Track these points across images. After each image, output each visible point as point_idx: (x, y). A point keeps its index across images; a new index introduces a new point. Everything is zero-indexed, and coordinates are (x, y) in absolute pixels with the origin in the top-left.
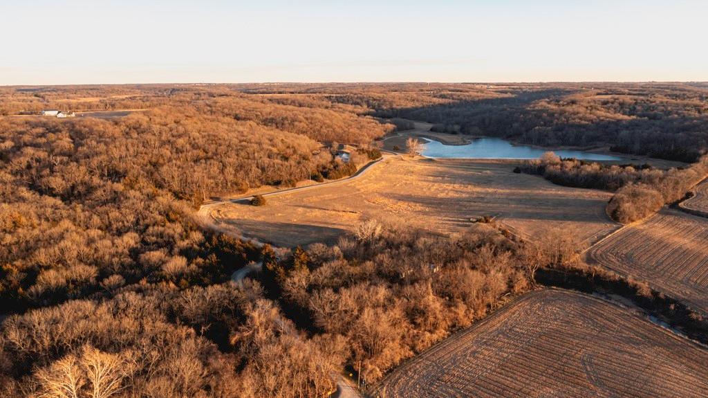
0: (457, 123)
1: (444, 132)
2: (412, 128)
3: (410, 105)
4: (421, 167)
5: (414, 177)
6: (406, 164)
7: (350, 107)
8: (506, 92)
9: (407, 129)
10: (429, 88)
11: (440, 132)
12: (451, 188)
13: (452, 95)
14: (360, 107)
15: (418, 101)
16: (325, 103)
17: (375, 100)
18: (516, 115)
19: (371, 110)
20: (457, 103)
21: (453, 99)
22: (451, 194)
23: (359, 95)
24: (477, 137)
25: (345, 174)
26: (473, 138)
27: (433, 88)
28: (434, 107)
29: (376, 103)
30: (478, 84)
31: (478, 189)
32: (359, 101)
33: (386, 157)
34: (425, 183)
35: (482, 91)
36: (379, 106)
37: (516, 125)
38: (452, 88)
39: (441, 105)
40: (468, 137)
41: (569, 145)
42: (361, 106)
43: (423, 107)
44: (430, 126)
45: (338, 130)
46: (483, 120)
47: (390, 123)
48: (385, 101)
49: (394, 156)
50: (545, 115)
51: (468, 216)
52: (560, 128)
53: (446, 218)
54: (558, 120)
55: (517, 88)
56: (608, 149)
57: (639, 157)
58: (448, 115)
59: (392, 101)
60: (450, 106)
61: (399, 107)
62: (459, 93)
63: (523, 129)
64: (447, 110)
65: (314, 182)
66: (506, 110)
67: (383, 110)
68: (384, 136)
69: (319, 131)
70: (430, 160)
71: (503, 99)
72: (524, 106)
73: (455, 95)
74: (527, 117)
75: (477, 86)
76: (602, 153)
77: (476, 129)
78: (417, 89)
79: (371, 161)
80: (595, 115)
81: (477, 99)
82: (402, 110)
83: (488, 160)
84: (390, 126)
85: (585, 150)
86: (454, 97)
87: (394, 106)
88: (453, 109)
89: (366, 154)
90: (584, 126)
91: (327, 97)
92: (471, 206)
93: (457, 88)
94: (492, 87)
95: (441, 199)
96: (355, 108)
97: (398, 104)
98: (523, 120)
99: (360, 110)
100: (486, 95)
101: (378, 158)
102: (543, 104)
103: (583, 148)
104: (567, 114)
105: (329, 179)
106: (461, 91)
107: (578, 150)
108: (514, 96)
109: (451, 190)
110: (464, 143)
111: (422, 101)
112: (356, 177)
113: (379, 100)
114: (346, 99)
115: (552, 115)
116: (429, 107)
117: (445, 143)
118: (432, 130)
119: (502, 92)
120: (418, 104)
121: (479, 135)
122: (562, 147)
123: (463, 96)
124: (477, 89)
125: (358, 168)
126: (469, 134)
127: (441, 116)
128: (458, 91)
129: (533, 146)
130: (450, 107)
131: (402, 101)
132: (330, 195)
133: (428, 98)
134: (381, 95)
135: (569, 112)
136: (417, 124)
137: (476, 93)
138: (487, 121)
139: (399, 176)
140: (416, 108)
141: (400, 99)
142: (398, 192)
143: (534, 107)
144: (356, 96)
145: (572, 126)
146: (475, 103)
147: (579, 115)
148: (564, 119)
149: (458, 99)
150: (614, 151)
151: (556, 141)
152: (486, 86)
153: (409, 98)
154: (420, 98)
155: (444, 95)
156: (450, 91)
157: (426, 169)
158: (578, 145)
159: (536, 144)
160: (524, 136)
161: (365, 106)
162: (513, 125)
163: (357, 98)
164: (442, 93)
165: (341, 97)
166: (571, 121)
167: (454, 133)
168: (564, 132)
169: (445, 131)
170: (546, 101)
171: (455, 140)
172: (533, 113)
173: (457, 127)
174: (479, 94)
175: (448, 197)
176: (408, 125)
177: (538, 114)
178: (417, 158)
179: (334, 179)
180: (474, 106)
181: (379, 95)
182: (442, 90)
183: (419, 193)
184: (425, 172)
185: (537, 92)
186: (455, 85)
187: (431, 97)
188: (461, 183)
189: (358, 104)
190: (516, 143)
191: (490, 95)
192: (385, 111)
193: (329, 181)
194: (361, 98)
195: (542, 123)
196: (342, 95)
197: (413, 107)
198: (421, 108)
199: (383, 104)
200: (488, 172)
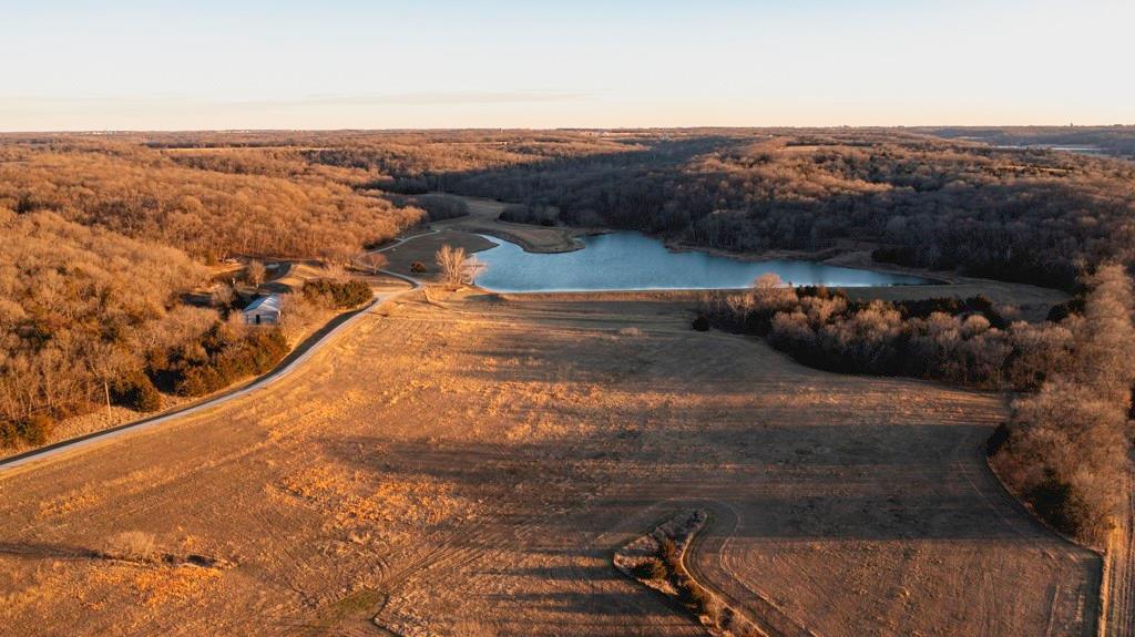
0: (553, 203)
1: (527, 222)
2: (463, 213)
3: (462, 166)
4: (470, 324)
5: (448, 362)
6: (433, 315)
7: (342, 173)
8: (633, 143)
9: (452, 216)
10: (500, 136)
11: (519, 221)
12: (543, 398)
13: (540, 148)
14: (363, 171)
15: (478, 158)
16: (293, 165)
17: (395, 157)
18: (667, 185)
19: (386, 177)
20: (551, 162)
21: (543, 154)
22: (549, 428)
23: (367, 149)
24: (594, 231)
25: (240, 372)
26: (588, 235)
27: (507, 136)
28: (508, 168)
29: (396, 164)
30: (584, 130)
31: (618, 398)
32: (365, 159)
33: (387, 295)
34: (475, 385)
35: (593, 141)
36: (403, 168)
37: (671, 206)
38: (541, 136)
39: (522, 165)
40: (576, 231)
41: (786, 248)
42: (367, 170)
43: (488, 171)
44: (499, 208)
45: (281, 227)
46: (604, 196)
47: (416, 206)
48: (415, 160)
49: (406, 291)
50: (724, 183)
51: (605, 540)
52: (760, 211)
53: (533, 560)
54: (753, 193)
55: (649, 136)
56: (867, 254)
57: (942, 276)
58: (536, 184)
59: (429, 160)
60: (538, 167)
61: (442, 171)
62: (553, 144)
63: (686, 214)
64: (533, 176)
65: (124, 414)
66: (644, 174)
67: (409, 177)
68: (399, 235)
69: (233, 231)
70: (494, 299)
71: (630, 154)
72: (678, 167)
73: (546, 147)
74: (691, 190)
75: (583, 134)
76: (856, 265)
77: (591, 215)
78: (479, 138)
79: (344, 310)
80: (819, 183)
81: (585, 154)
82: (446, 176)
83: (627, 294)
84: (413, 213)
85: (821, 259)
86: (545, 150)
87: (432, 169)
88: (544, 174)
89: (330, 295)
90: (807, 207)
91: (303, 153)
92: (608, 479)
93: (547, 137)
94: (608, 134)
95: (519, 449)
96: (353, 174)
97: (440, 165)
98: (682, 195)
99: (362, 177)
100: (600, 147)
101: (361, 302)
102: (711, 162)
103: (815, 254)
104: (767, 181)
105: (182, 394)
106: (557, 141)
107: (805, 259)
108: (648, 148)
109: (546, 407)
110: (570, 247)
111: (486, 158)
112: (275, 378)
113: (404, 158)
114: (339, 156)
115: (738, 183)
116: (497, 169)
117: (529, 247)
118: (504, 217)
119: (626, 142)
120: (477, 164)
121: (598, 226)
122: (772, 252)
123: (561, 148)
124: (583, 137)
125: (294, 343)
126: (577, 224)
127: (520, 186)
128: (551, 140)
129: (714, 251)
130: (539, 170)
131: (447, 159)
132: (156, 471)
133: (498, 153)
134: (410, 149)
135: (770, 178)
136: (473, 205)
137: (582, 145)
138: (611, 198)
139: (405, 360)
140: (475, 173)
141: (443, 155)
142: (388, 431)
143: (698, 169)
144: (360, 151)
145: (784, 206)
146: (583, 161)
147: (791, 184)
148: (763, 193)
149: (552, 155)
150: (883, 259)
151: (758, 240)
152: (597, 134)
153: (462, 154)
154: (482, 153)
155: (527, 147)
156: (537, 140)
157: (481, 331)
158: (802, 247)
159: (717, 247)
160: (691, 228)
161: (374, 170)
162: (665, 206)
163: (363, 154)
164: (524, 144)
165: (331, 153)
166: (778, 197)
167: (547, 223)
168: (771, 220)
169: (530, 220)
170: (716, 158)
171: (550, 240)
172: (700, 180)
173: (552, 212)
174: (589, 146)
175: (539, 436)
176: (455, 208)
177: (712, 182)
178: (463, 292)
179: (198, 393)
180: (582, 167)
181: (404, 148)
182: (524, 139)
183: (453, 428)
184: (477, 343)
185: (684, 142)
186: (546, 132)
187: (503, 152)
188: (571, 378)
189: (362, 165)
190: (675, 244)
191: (608, 147)
192: (414, 181)
193: (180, 402)
194: (370, 155)
195: (723, 200)
196: (334, 149)
197: (468, 171)
198: (484, 172)
199: (409, 166)
200: (634, 331)
